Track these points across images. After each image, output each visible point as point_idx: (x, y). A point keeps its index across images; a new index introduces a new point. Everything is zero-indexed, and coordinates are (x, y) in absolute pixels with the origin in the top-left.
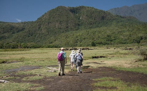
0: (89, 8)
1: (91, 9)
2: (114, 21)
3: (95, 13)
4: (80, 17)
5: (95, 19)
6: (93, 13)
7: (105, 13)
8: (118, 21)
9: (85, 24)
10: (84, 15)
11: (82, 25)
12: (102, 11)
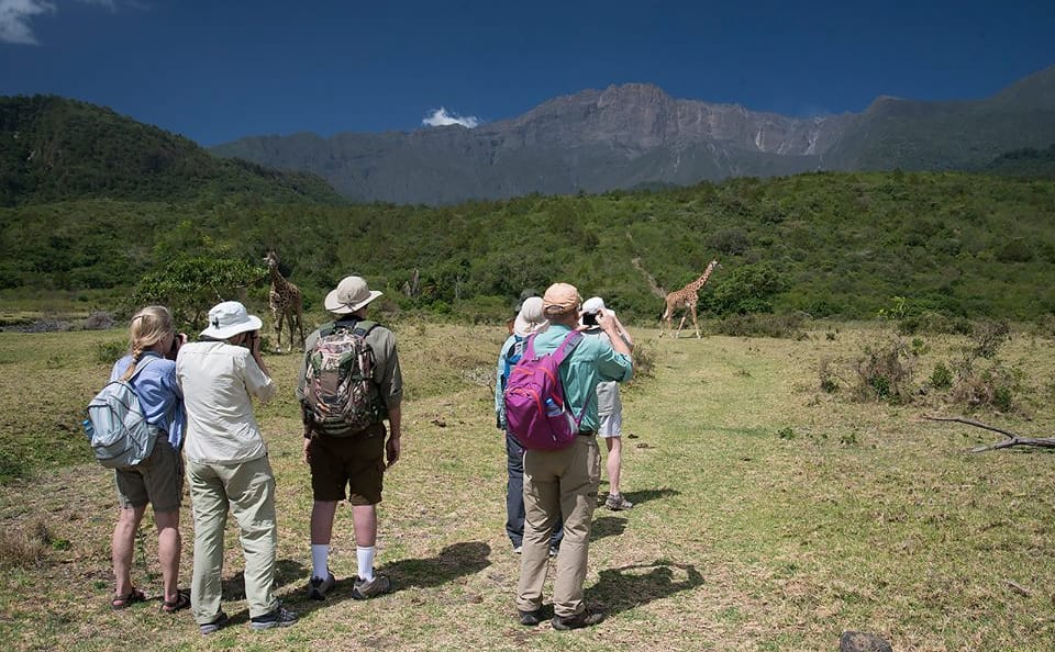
0: (81, 107)
1: (95, 113)
2: (211, 183)
3: (112, 136)
4: (28, 147)
5: (110, 166)
6: (102, 136)
7: (166, 139)
8: (231, 184)
9: (53, 186)
10: (51, 139)
11: (34, 190)
12: (153, 131)
